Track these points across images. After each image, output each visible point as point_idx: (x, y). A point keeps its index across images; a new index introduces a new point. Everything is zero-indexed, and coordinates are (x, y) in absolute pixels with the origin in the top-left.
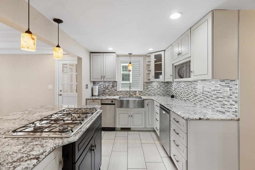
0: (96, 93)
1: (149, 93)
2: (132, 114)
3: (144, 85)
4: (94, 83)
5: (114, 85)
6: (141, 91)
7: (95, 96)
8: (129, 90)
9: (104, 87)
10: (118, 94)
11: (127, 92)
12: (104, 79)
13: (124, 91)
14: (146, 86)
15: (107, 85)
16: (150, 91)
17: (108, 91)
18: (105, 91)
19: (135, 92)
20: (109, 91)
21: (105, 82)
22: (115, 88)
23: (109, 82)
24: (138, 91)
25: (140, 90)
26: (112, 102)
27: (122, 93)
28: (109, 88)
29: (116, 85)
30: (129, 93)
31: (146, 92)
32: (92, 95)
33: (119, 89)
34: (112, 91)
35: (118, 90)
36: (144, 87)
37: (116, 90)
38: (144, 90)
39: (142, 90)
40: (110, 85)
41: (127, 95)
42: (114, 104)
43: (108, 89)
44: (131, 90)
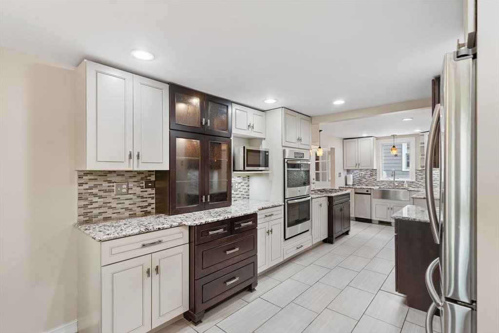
0: (350, 182)
2: (392, 207)
3: (416, 173)
4: (348, 171)
5: (372, 174)
6: (413, 182)
7: (349, 185)
8: (393, 179)
9: (360, 176)
10: (378, 184)
11: (391, 182)
12: (358, 167)
13: (387, 181)
14: (420, 175)
15: (364, 173)
17: (365, 180)
18: (361, 180)
19: (402, 183)
20: (366, 181)
21: (361, 170)
22: (374, 177)
23: (367, 170)
24: (407, 182)
25: (409, 180)
26: (367, 191)
27: (383, 184)
28: (367, 178)
29: (376, 174)
30: (394, 184)
31: (420, 183)
32: (346, 185)
33: (380, 178)
34: (370, 181)
35: (378, 180)
36: (416, 176)
37: (376, 180)
38: (416, 180)
39: (414, 180)
40: (368, 173)
41: (390, 186)
42: (370, 194)
43: (365, 179)
44: (396, 180)
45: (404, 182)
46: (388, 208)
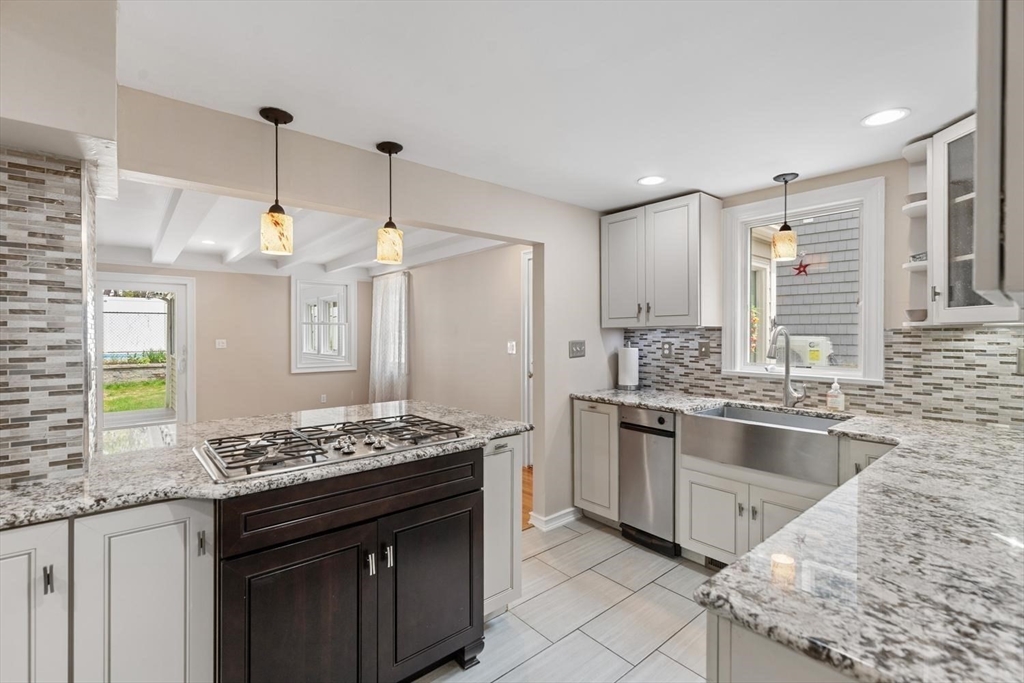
0: (630, 378)
1: (937, 399)
2: (756, 502)
3: (888, 346)
4: (628, 335)
5: (706, 345)
6: (871, 388)
7: (625, 388)
8: (781, 370)
9: (664, 356)
10: (729, 390)
11: (776, 382)
12: (648, 319)
13: (759, 379)
14: (907, 355)
15: (677, 342)
16: (938, 387)
17: (683, 371)
18: (668, 371)
19: (822, 389)
20: (686, 375)
21: (668, 330)
22: (712, 360)
23: (687, 330)
24: (842, 385)
25: (856, 375)
26: (661, 421)
27: (747, 388)
28: (686, 361)
29: (719, 346)
30: (786, 389)
31: (907, 394)
32: (616, 386)
33: (733, 363)
34: (697, 374)
35: (725, 371)
36: (888, 359)
37: (719, 372)
38: (888, 379)
39: (878, 378)
40: (691, 345)
41: (773, 399)
42: (672, 435)
43: (682, 365)
44: (795, 372)
45: (829, 385)
46: (741, 509)
